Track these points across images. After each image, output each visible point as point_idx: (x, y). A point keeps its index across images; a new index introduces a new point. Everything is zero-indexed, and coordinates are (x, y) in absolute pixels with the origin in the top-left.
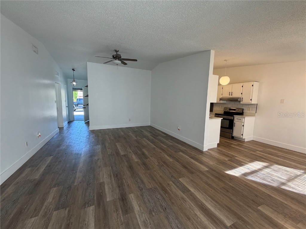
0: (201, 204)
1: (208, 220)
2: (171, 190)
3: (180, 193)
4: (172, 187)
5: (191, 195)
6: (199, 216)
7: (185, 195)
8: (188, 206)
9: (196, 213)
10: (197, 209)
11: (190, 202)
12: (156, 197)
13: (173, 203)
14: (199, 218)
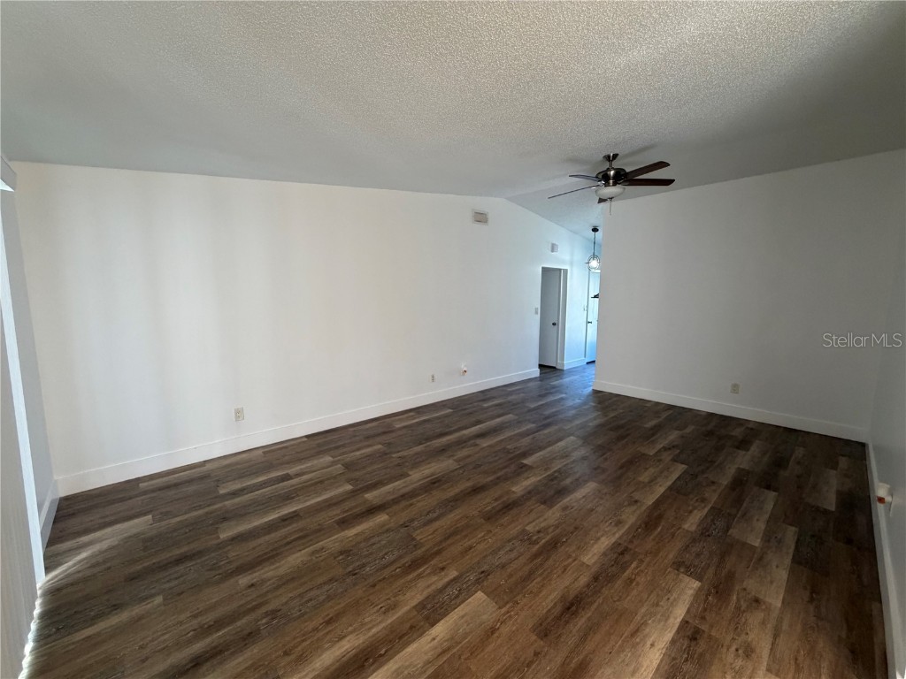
0: (381, 656)
1: (327, 669)
2: (419, 576)
3: (413, 598)
4: (434, 578)
5: (412, 627)
6: (338, 645)
7: (410, 611)
8: (366, 620)
9: (348, 638)
10: (361, 641)
11: (383, 625)
12: (386, 554)
13: (374, 586)
14: (332, 646)
